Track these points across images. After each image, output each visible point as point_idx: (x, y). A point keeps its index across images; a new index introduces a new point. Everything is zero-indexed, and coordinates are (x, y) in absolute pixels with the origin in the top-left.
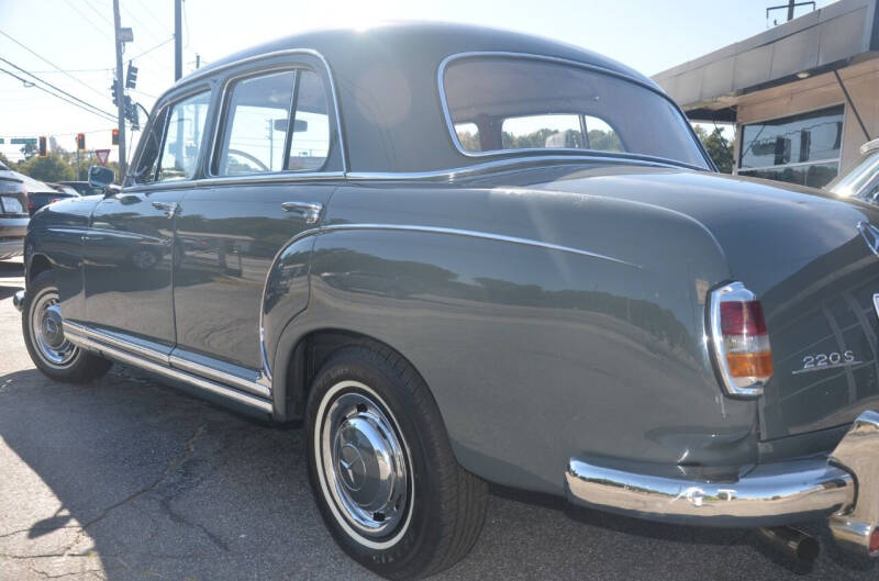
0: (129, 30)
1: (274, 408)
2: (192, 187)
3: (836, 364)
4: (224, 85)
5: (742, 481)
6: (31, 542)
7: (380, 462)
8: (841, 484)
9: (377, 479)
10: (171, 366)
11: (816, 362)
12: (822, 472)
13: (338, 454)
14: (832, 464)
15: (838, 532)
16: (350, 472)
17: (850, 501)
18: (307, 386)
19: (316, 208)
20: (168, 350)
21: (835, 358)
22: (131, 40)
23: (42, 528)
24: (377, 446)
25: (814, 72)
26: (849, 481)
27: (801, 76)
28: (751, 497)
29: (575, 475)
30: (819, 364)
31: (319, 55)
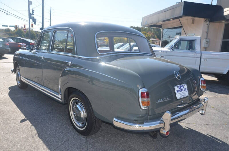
0: (31, 2)
1: (62, 101)
2: (47, 53)
3: (165, 101)
4: (53, 32)
5: (145, 124)
6: (21, 123)
7: (81, 113)
8: (162, 123)
9: (81, 117)
10: (42, 89)
11: (161, 101)
12: (159, 122)
13: (74, 112)
14: (161, 120)
15: (161, 132)
16: (76, 115)
17: (163, 126)
18: (68, 97)
19: (70, 63)
20: (42, 86)
21: (165, 99)
22: (31, 4)
23: (22, 121)
24: (80, 109)
25: (174, 19)
26: (164, 123)
27: (171, 19)
28: (146, 127)
29: (115, 121)
30: (162, 101)
31: (72, 30)
